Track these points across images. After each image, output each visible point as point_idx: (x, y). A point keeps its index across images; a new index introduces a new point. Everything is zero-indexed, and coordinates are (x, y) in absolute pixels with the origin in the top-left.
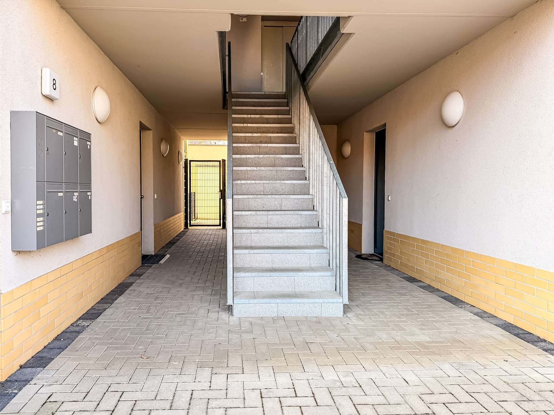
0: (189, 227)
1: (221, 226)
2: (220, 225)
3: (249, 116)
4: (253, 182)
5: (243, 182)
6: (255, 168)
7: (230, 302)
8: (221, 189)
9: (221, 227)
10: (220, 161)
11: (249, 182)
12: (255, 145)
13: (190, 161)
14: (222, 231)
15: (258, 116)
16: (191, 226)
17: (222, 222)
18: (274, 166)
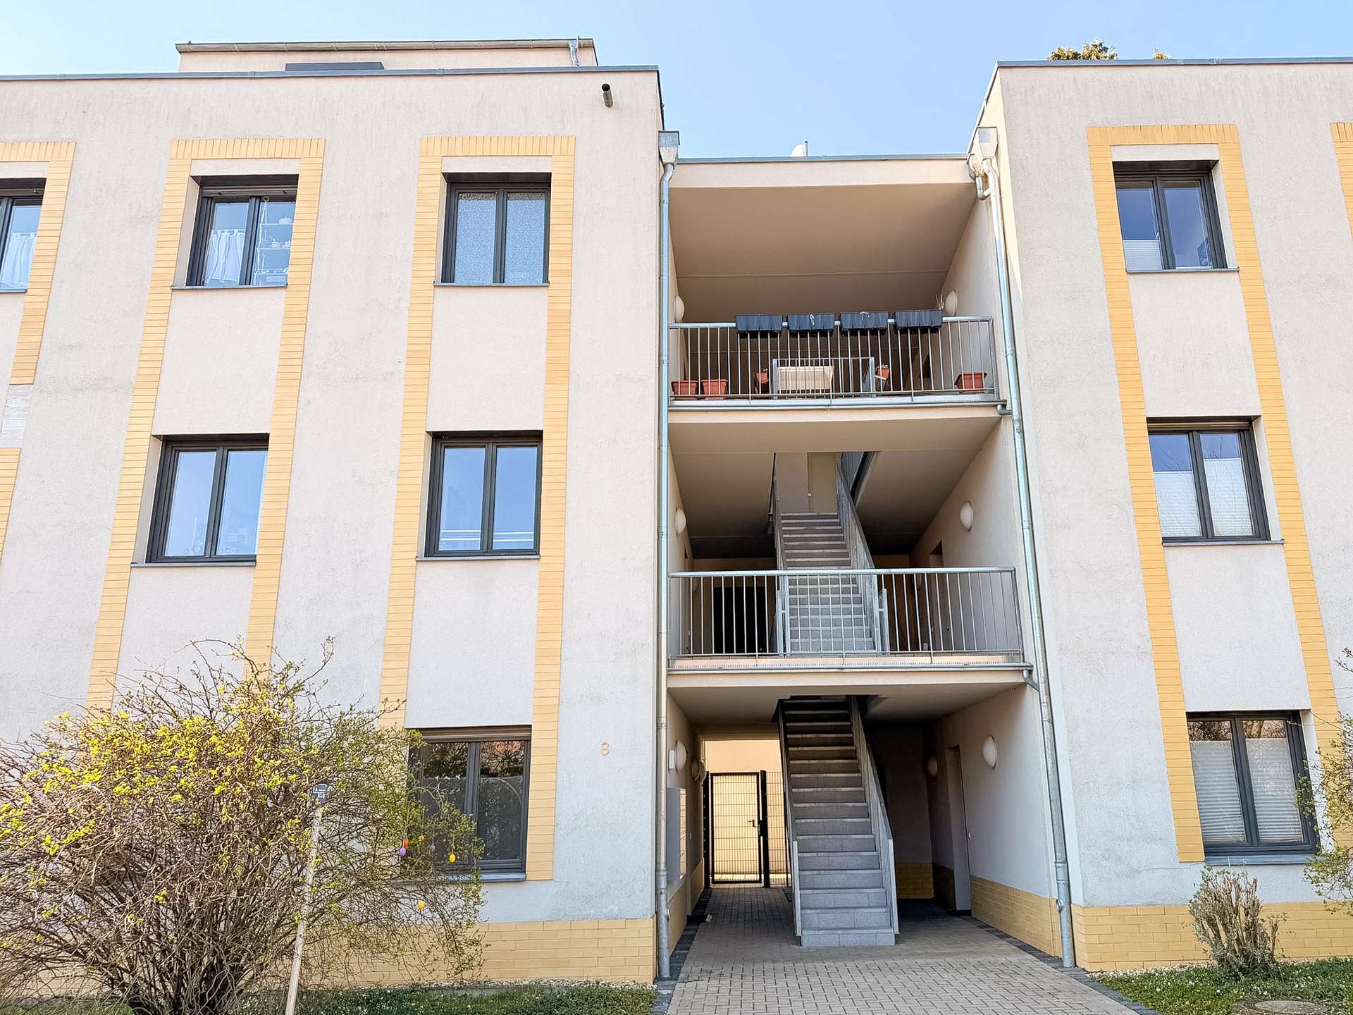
0: (712, 886)
1: (761, 883)
2: (760, 881)
3: (804, 736)
4: (813, 820)
5: (803, 821)
6: (813, 805)
7: (799, 934)
8: (761, 819)
9: (762, 885)
10: (757, 774)
11: (809, 820)
12: (812, 775)
13: (713, 775)
14: (764, 889)
15: (813, 736)
16: (714, 882)
17: (763, 877)
18: (835, 801)
